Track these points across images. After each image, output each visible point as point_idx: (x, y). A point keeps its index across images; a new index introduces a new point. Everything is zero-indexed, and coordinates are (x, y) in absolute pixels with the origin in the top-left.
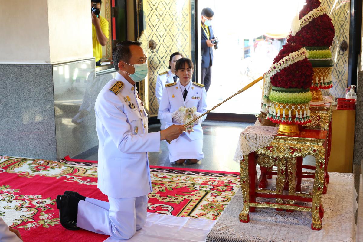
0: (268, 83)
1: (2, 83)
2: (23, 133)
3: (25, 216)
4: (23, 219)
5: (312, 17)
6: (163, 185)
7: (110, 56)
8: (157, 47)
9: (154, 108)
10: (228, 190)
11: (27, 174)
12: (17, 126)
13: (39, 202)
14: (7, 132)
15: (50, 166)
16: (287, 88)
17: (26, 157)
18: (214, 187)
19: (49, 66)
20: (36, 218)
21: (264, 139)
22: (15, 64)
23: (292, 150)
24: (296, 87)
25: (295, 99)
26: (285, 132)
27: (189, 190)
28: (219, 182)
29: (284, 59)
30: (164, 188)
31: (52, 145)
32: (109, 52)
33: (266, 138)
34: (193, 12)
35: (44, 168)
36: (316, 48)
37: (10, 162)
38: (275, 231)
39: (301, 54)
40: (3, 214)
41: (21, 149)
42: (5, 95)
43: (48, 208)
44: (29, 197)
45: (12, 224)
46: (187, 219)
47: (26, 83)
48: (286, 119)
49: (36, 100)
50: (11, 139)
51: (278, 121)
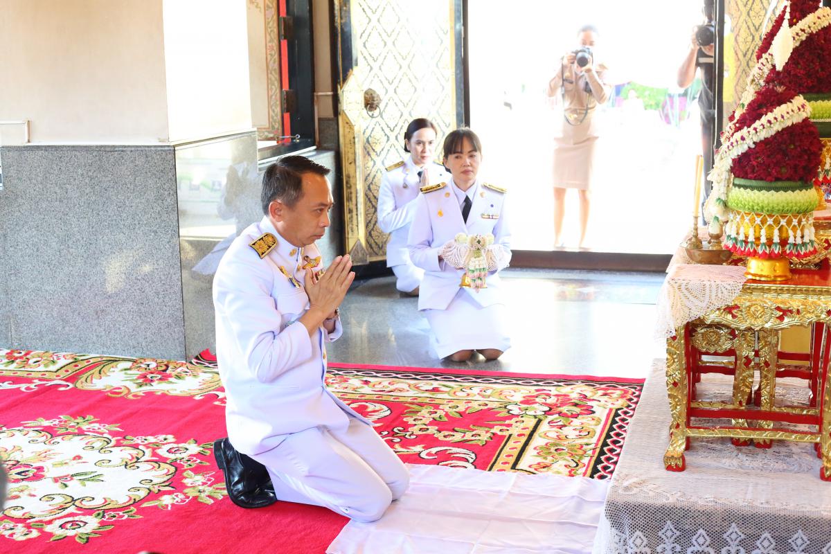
0: (725, 172)
1: (57, 188)
2: (106, 300)
3: (152, 481)
4: (148, 487)
5: (806, 31)
6: (437, 406)
7: (276, 127)
8: (382, 106)
9: (375, 242)
10: (584, 414)
11: (125, 391)
12: (93, 285)
13: (173, 450)
14: (68, 298)
15: (174, 374)
16: (771, 181)
17: (114, 354)
18: (551, 409)
19: (166, 148)
20: (176, 483)
21: (720, 292)
22: (86, 147)
23: (781, 313)
24: (788, 179)
25: (788, 204)
26: (761, 276)
27: (498, 415)
28: (560, 398)
29: (764, 119)
30: (440, 413)
31: (174, 325)
32: (275, 118)
33: (723, 289)
34: (460, 26)
35: (160, 376)
36: (815, 96)
37: (80, 366)
38: (748, 486)
39: (799, 109)
40: (101, 478)
41: (101, 337)
42: (64, 215)
43: (197, 462)
44: (146, 440)
45: (128, 499)
46: (512, 475)
47: (113, 188)
48: (767, 247)
49: (137, 227)
50: (79, 314)
51: (752, 250)
